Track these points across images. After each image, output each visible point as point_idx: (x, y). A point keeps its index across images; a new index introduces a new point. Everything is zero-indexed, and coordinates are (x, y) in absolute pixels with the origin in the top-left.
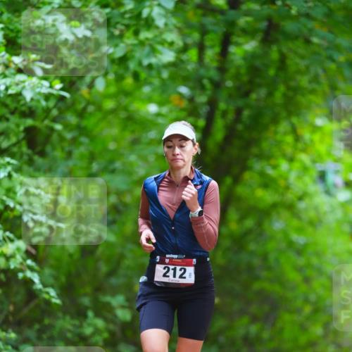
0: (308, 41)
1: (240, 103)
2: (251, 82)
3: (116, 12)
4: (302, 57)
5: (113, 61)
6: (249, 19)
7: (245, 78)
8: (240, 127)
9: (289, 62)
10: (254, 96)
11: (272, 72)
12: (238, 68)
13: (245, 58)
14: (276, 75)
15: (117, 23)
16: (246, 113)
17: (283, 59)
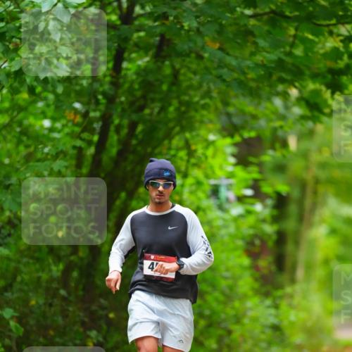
0: (200, 57)
1: (134, 117)
2: (144, 97)
3: (11, 25)
4: (195, 73)
5: (8, 75)
6: (142, 34)
7: (139, 94)
8: (134, 142)
9: (181, 78)
10: (147, 111)
11: (165, 87)
12: (132, 82)
13: (138, 73)
14: (169, 91)
15: (13, 37)
16: (140, 128)
17: (176, 74)
